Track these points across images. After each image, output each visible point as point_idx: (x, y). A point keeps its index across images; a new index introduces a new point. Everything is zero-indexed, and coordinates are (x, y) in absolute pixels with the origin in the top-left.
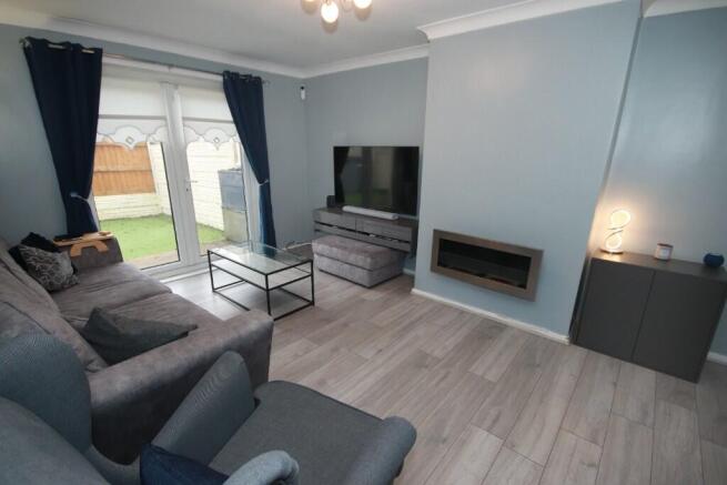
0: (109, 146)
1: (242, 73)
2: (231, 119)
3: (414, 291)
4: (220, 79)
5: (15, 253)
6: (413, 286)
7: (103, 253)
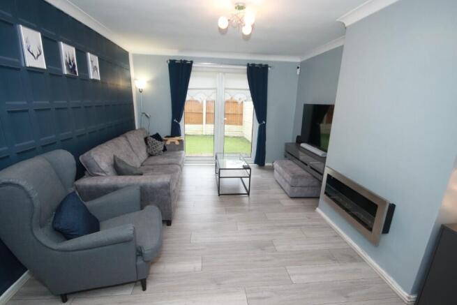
0: (194, 101)
1: (256, 63)
2: (248, 88)
3: (318, 210)
4: (246, 67)
5: (146, 140)
6: (317, 206)
7: (177, 145)
